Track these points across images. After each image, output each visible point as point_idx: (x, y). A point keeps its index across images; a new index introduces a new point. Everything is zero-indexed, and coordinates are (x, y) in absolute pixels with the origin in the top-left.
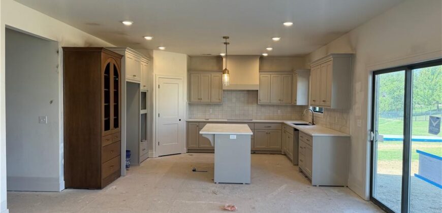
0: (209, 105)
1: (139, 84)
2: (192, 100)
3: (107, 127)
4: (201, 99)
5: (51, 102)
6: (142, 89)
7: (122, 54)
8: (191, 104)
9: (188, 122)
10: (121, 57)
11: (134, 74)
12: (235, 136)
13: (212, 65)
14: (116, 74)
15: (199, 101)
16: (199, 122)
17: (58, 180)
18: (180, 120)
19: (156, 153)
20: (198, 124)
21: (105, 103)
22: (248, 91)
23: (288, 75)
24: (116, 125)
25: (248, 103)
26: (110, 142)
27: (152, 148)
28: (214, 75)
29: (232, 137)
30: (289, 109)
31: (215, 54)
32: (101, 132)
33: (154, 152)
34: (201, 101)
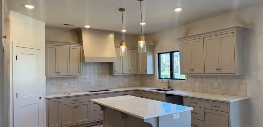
0: (64, 78)
2: (49, 73)
4: (59, 72)
8: (49, 79)
9: (48, 100)
13: (67, 38)
15: (57, 74)
16: (61, 98)
18: (40, 98)
20: (59, 100)
22: (102, 63)
23: (134, 50)
25: (102, 74)
28: (74, 47)
30: (132, 78)
31: (77, 26)
34: (60, 74)
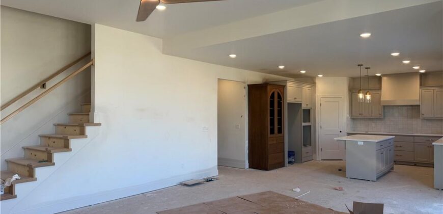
0: (371, 119)
1: (301, 104)
2: (354, 115)
3: (272, 132)
4: (362, 114)
5: (242, 116)
6: (304, 107)
7: (284, 85)
8: (353, 119)
9: (349, 134)
10: (284, 87)
11: (296, 97)
12: (363, 143)
14: (279, 97)
17: (244, 162)
18: (341, 132)
19: (319, 157)
21: (270, 117)
24: (280, 131)
26: (275, 142)
27: (315, 153)
29: (359, 143)
32: (267, 135)
33: (317, 156)
34: (363, 116)
